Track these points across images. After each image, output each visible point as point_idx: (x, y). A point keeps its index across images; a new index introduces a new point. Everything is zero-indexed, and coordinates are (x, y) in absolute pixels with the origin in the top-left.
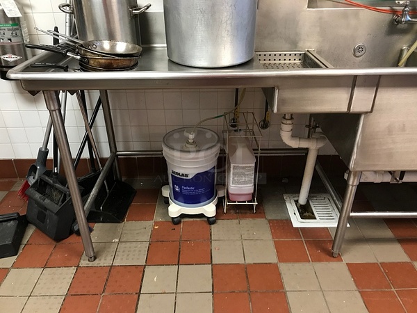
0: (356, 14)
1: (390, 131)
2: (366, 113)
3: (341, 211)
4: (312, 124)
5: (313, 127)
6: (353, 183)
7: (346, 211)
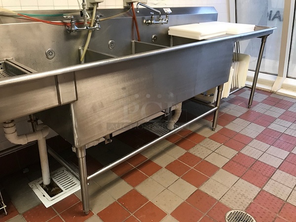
0: (38, 27)
1: (94, 109)
2: (74, 102)
3: (80, 179)
4: (32, 118)
5: (35, 121)
6: (82, 155)
7: (84, 178)
